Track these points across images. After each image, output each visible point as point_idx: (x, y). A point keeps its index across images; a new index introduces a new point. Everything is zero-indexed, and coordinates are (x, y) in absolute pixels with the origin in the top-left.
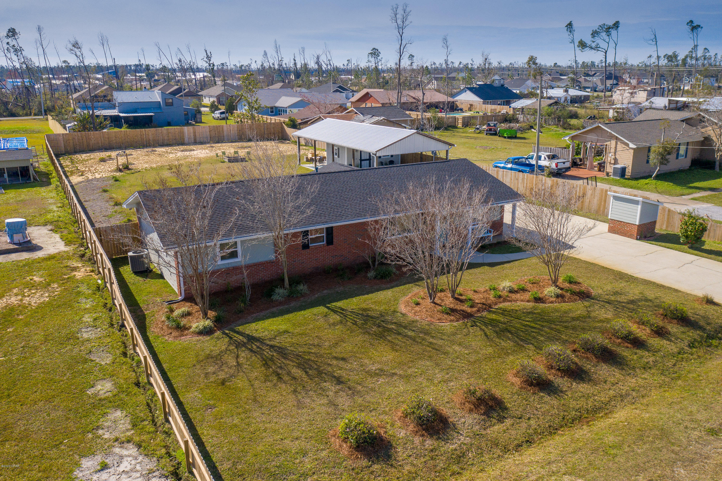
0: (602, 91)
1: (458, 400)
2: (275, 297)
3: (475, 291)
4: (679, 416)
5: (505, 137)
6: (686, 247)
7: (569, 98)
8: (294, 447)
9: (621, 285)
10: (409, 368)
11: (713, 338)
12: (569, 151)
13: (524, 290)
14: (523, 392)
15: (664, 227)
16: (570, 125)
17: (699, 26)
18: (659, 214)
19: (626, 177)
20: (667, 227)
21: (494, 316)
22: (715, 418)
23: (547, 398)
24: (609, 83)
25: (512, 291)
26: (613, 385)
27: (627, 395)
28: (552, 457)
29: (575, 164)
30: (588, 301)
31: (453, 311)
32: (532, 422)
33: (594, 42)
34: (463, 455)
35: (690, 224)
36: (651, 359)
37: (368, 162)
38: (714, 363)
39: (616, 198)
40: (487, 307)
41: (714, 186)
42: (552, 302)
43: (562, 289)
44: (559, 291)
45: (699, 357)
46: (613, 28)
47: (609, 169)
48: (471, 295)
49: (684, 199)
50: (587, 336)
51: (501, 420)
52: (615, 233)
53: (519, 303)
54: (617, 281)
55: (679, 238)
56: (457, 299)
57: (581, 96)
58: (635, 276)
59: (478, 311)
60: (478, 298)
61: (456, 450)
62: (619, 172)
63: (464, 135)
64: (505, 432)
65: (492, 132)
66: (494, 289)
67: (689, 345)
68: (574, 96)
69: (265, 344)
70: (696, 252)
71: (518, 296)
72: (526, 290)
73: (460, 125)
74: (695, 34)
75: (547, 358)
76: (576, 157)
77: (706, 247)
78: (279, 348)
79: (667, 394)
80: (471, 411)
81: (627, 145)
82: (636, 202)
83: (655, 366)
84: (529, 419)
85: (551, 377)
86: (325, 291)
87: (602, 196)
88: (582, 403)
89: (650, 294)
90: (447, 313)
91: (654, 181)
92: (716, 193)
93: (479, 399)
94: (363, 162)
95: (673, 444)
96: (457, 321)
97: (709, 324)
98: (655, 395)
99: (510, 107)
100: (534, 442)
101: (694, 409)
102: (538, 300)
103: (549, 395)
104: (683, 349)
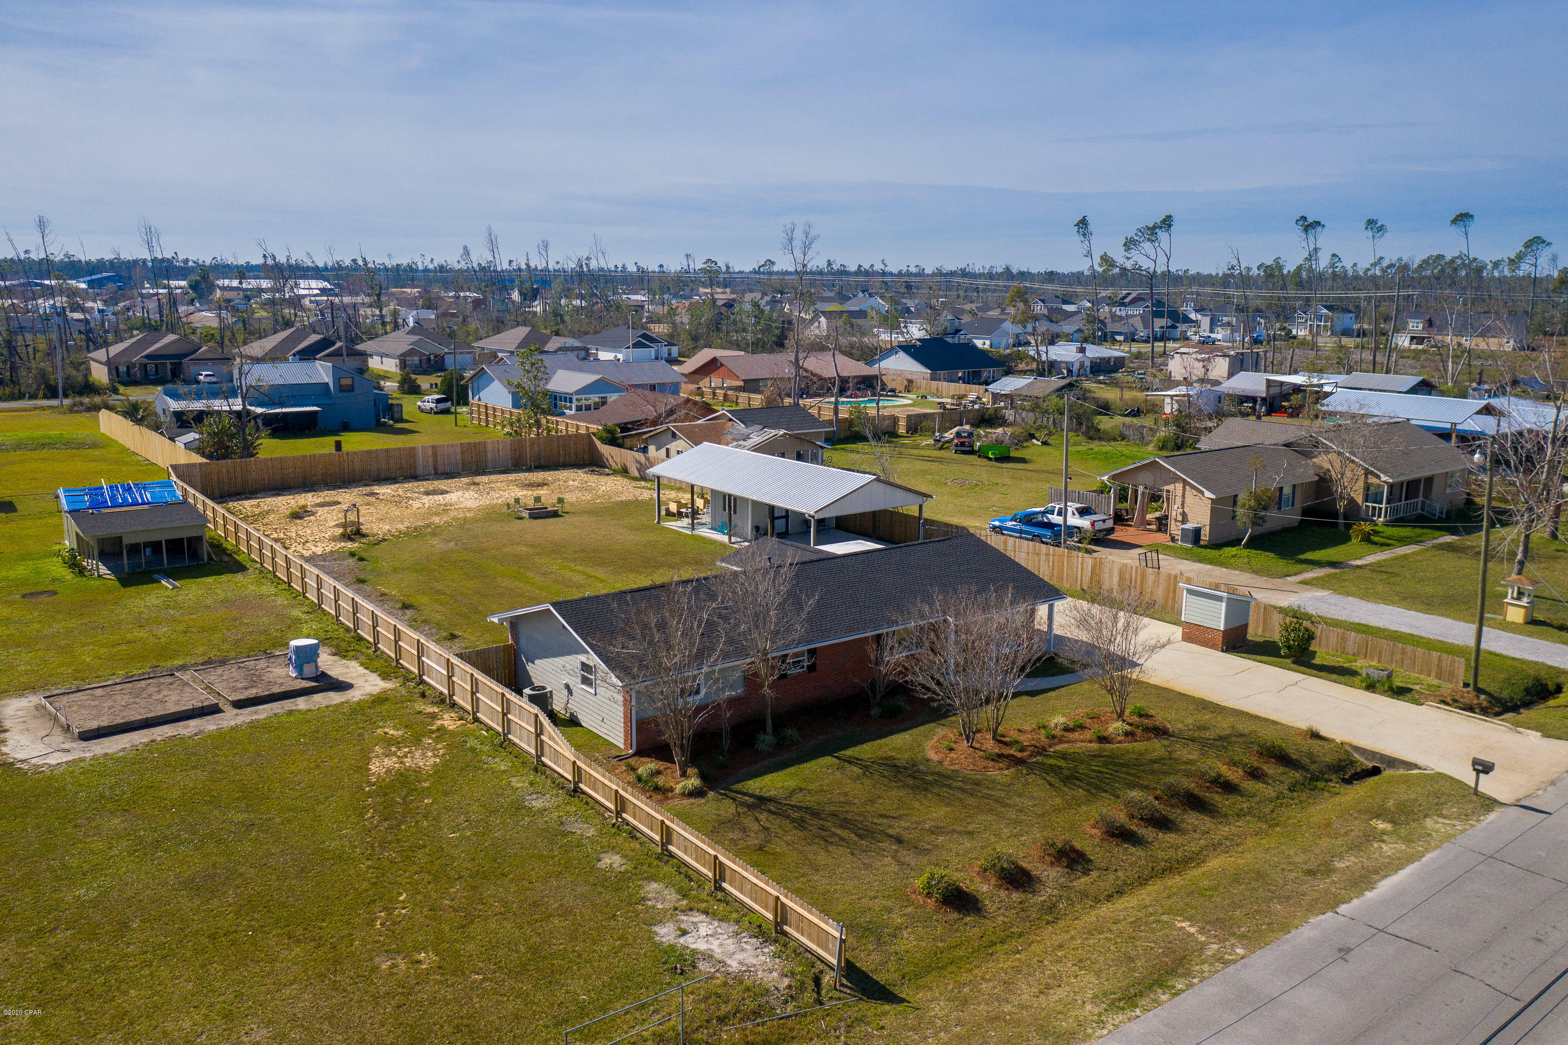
0: (1147, 341)
1: (1036, 853)
2: (760, 746)
3: (1019, 731)
4: (1276, 860)
5: (990, 459)
6: (1289, 661)
7: (1088, 364)
8: (877, 904)
9: (1207, 717)
10: (969, 823)
11: (1318, 780)
12: (1109, 497)
13: (1082, 727)
14: (1105, 844)
15: (1260, 631)
16: (1099, 430)
17: (1318, 223)
18: (1251, 613)
19: (1202, 543)
20: (1264, 630)
21: (1052, 761)
22: (1313, 859)
23: (1132, 849)
24: (1160, 323)
25: (1067, 729)
26: (1204, 834)
27: (1220, 844)
28: (1147, 902)
29: (1119, 519)
30: (1168, 739)
31: (1000, 756)
32: (1120, 874)
33: (1128, 258)
34: (1054, 906)
35: (1292, 630)
36: (1245, 806)
37: (784, 520)
38: (1318, 808)
39: (1190, 592)
40: (1041, 751)
41: (1335, 559)
42: (1120, 742)
43: (1131, 725)
44: (1128, 728)
45: (1301, 802)
46: (1161, 228)
47: (1175, 528)
48: (1014, 735)
49: (1290, 583)
50: (1171, 779)
51: (1086, 872)
52: (1192, 642)
53: (1079, 745)
54: (1200, 712)
55: (1280, 648)
56: (1000, 742)
57: (1110, 358)
58: (1222, 704)
59: (1031, 756)
60: (1025, 739)
61: (1045, 901)
62: (1191, 535)
63: (915, 452)
64: (1092, 884)
65: (965, 448)
66: (1044, 727)
67: (1290, 788)
68: (1096, 358)
69: (781, 803)
70: (1302, 668)
71: (1076, 735)
72: (1085, 728)
73: (902, 431)
74: (1311, 238)
75: (1126, 807)
76: (1120, 506)
77: (1317, 661)
78: (806, 808)
79: (1264, 841)
80: (1052, 864)
81: (1202, 493)
82: (1220, 599)
83: (1250, 813)
84: (1116, 870)
85: (1134, 828)
86: (821, 737)
87: (1170, 584)
88: (1171, 853)
89: (1244, 727)
90: (993, 760)
91: (1245, 552)
92: (1338, 571)
93: (1060, 851)
94: (776, 522)
95: (1270, 884)
96: (1007, 769)
97: (1314, 762)
98: (1250, 842)
99: (986, 390)
100: (1125, 893)
101: (1292, 853)
102: (1103, 739)
103: (1134, 845)
104: (1282, 793)
